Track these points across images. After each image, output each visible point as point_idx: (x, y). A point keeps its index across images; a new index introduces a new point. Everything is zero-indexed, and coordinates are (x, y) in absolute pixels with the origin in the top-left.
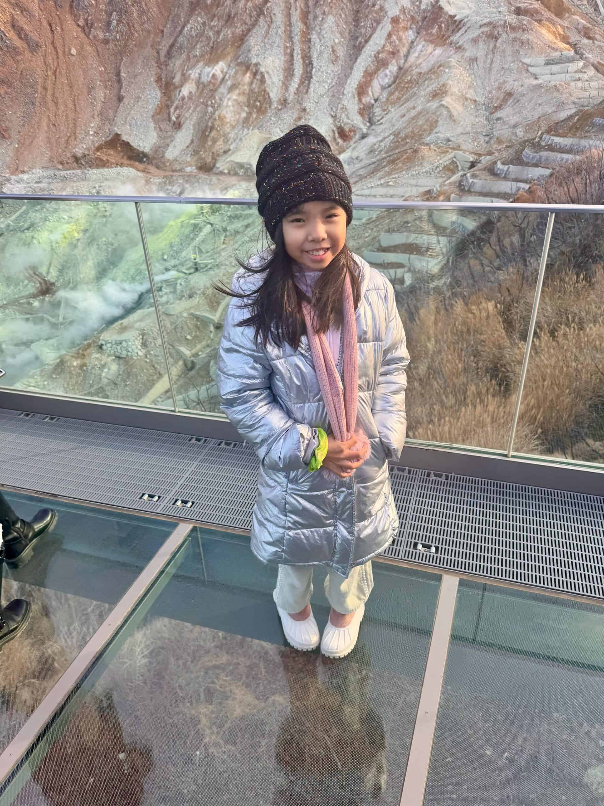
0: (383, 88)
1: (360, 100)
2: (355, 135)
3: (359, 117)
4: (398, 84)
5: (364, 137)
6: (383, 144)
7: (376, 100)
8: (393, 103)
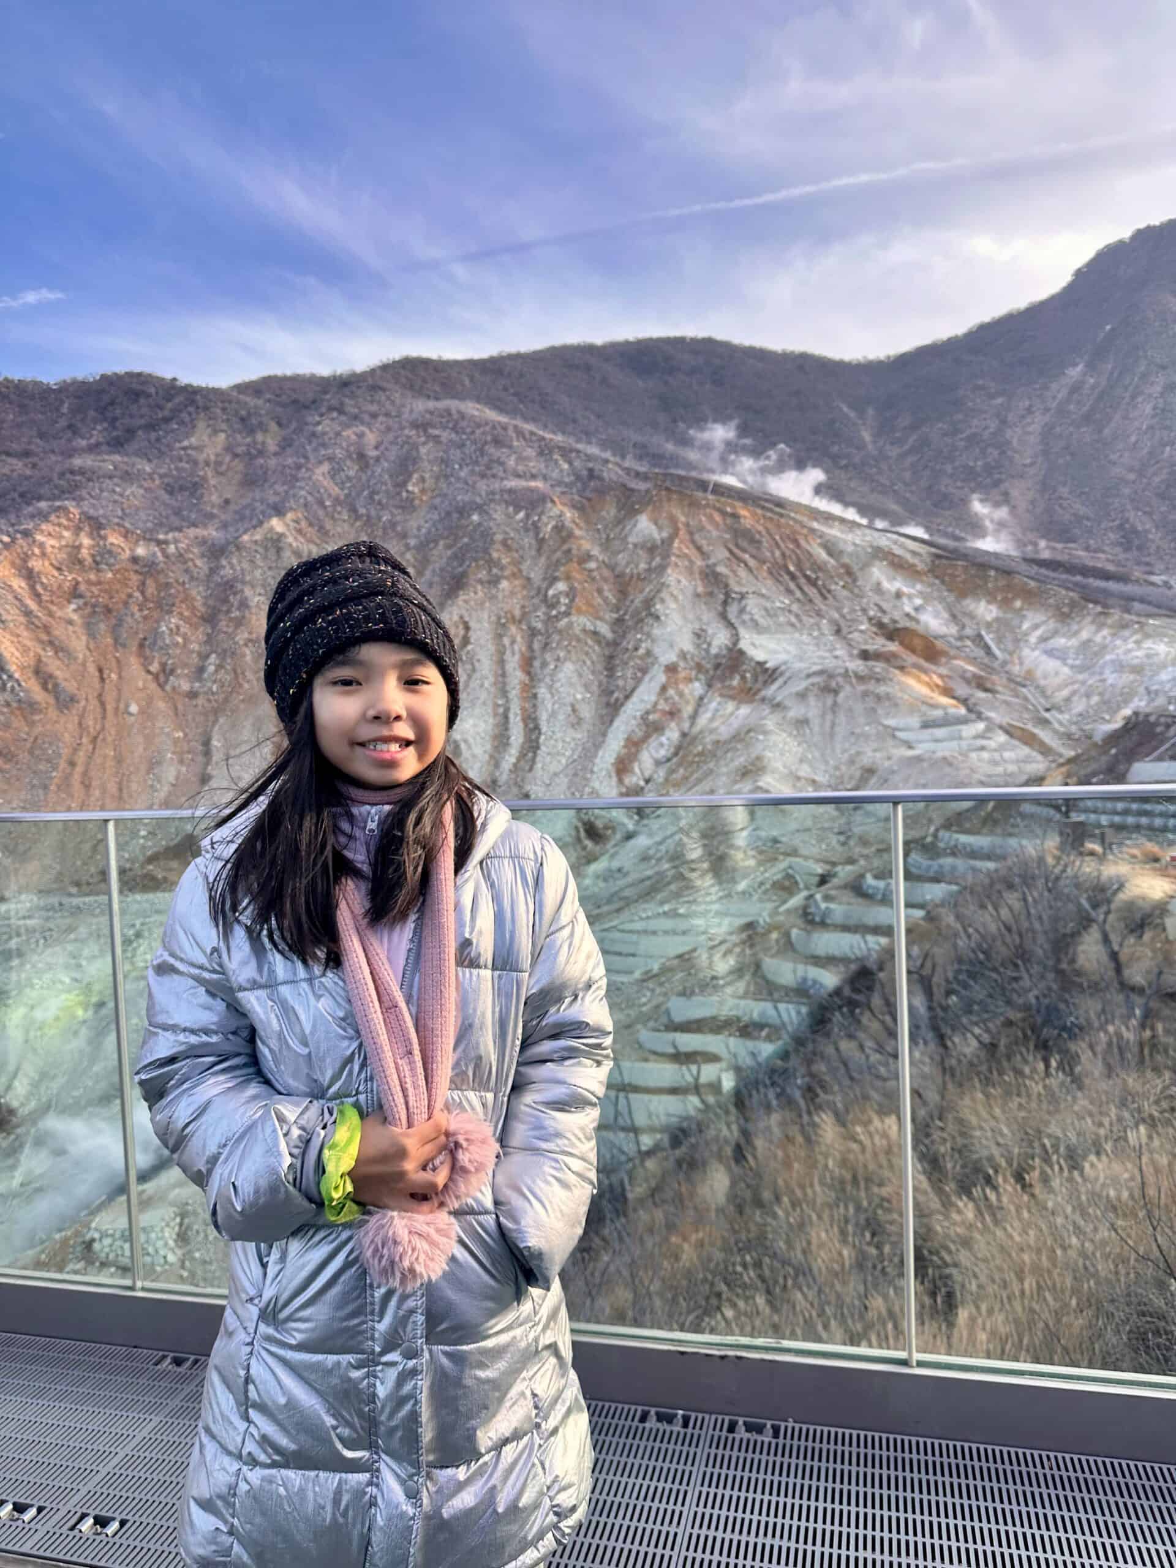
0: (658, 763)
1: (620, 781)
2: (614, 832)
4: (683, 757)
5: (629, 836)
6: (663, 848)
7: (647, 781)
8: (677, 785)
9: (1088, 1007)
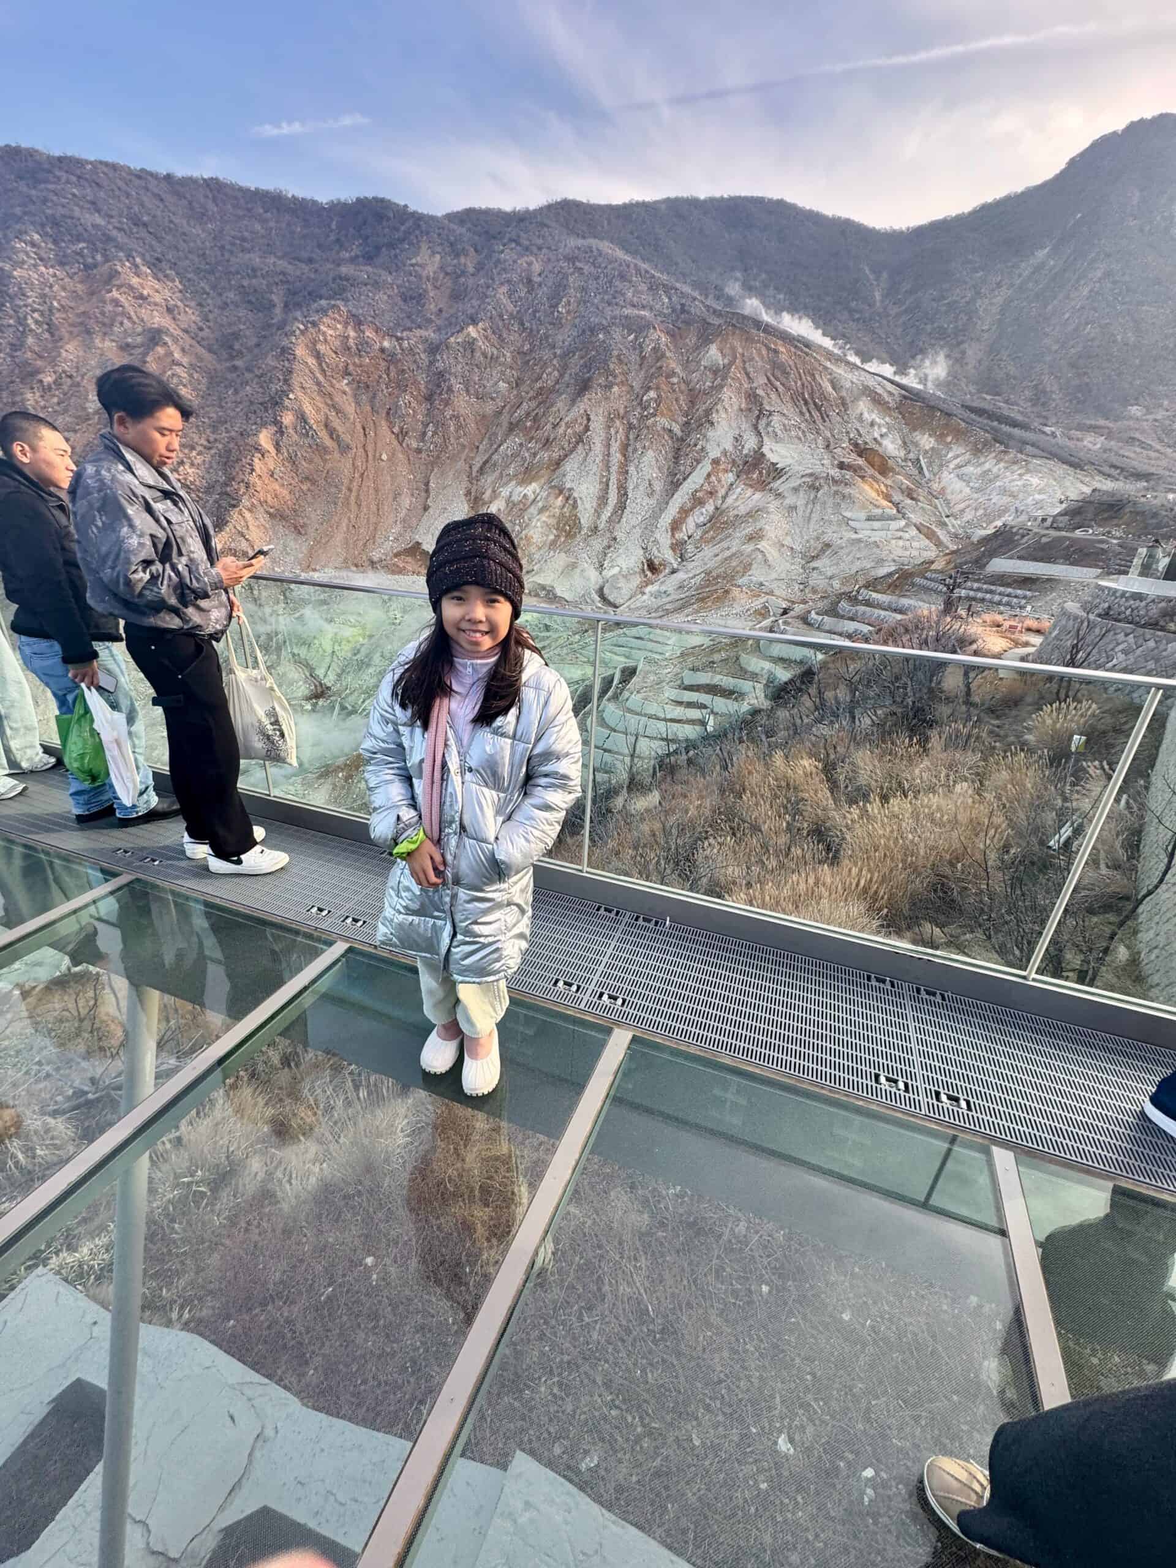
0: (698, 526)
1: (673, 535)
2: (665, 568)
3: (670, 552)
4: (714, 523)
5: (674, 572)
6: (693, 581)
7: (689, 537)
8: (707, 542)
9: (943, 710)
